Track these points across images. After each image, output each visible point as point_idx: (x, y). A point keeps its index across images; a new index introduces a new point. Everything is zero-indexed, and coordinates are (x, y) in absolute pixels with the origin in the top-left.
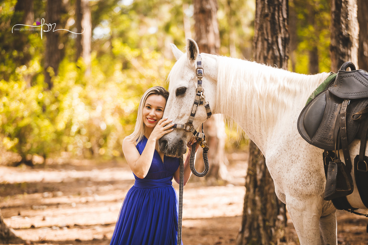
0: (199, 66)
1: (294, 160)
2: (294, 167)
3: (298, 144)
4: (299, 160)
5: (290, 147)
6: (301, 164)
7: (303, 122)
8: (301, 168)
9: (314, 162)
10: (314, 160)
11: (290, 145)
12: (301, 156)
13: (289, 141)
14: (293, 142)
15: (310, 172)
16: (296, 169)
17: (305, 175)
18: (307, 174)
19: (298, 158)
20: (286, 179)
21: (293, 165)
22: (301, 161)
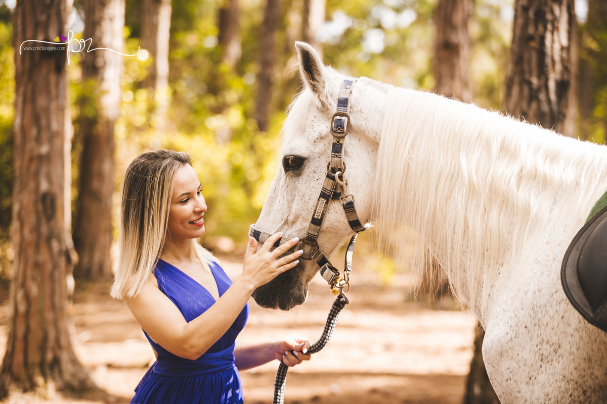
0: (342, 110)
1: (546, 353)
2: (544, 373)
3: (559, 315)
4: (559, 356)
5: (539, 320)
6: (563, 367)
7: (576, 264)
8: (561, 377)
9: (597, 367)
10: (597, 361)
11: (540, 316)
12: (566, 346)
13: (538, 306)
14: (548, 308)
15: (585, 388)
16: (550, 377)
17: (571, 395)
18: (576, 393)
19: (556, 351)
20: (524, 400)
21: (544, 366)
22: (565, 358)
